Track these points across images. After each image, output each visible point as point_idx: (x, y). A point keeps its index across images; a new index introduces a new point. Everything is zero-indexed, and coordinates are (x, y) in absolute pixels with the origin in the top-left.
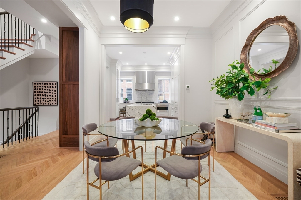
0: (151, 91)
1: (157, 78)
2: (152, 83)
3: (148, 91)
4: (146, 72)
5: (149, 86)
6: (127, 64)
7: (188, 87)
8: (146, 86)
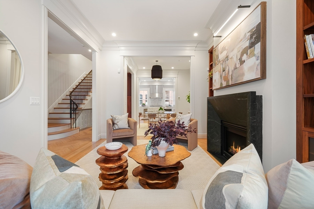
0: (161, 98)
1: (165, 90)
2: (161, 93)
3: (158, 98)
4: (157, 86)
5: (158, 95)
6: (145, 81)
7: (179, 98)
8: (157, 95)
